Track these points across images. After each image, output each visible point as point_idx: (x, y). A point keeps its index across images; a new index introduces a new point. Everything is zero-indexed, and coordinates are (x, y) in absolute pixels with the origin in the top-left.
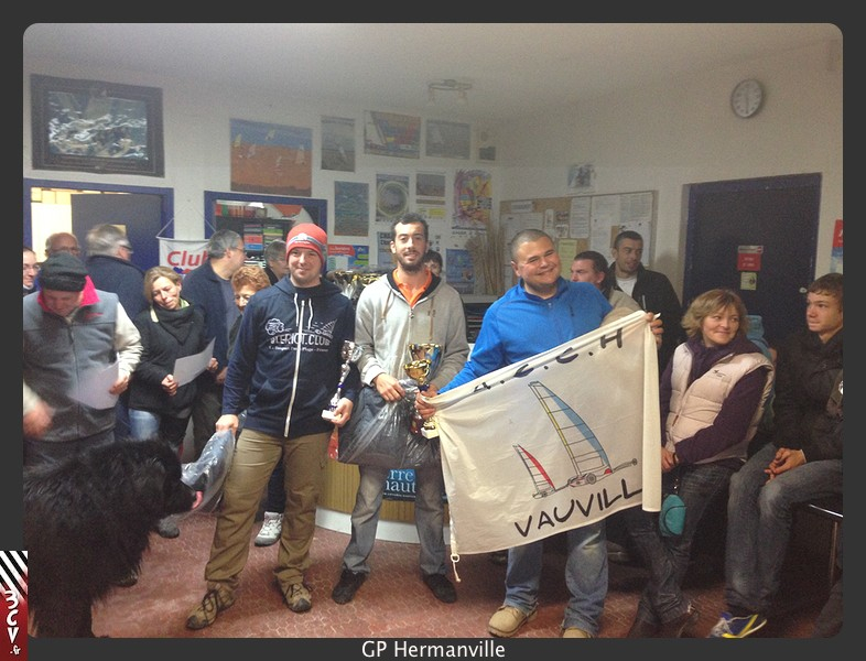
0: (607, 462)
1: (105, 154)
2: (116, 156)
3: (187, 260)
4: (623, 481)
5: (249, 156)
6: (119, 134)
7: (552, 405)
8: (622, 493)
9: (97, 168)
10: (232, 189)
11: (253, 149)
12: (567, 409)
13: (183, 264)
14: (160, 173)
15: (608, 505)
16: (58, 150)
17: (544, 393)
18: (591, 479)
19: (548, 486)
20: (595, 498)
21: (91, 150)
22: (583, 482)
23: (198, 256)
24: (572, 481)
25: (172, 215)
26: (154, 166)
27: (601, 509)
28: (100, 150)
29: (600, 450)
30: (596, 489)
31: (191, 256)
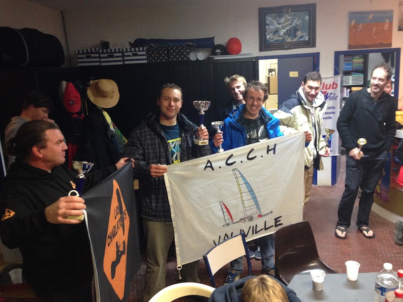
0: (260, 210)
1: (289, 40)
2: (294, 41)
3: (325, 87)
4: (265, 222)
5: (359, 30)
6: (295, 29)
7: (241, 181)
8: (264, 228)
9: (286, 47)
10: (349, 49)
11: (360, 26)
12: (247, 183)
13: (323, 89)
14: (314, 45)
15: (256, 233)
16: (270, 41)
17: (239, 175)
18: (251, 219)
19: (231, 220)
20: (251, 229)
21: (284, 39)
22: (247, 220)
23: (330, 85)
24: (242, 220)
25: (319, 66)
26: (312, 43)
27: (253, 234)
28: (287, 39)
29: (257, 204)
30: (253, 224)
31: (327, 85)
